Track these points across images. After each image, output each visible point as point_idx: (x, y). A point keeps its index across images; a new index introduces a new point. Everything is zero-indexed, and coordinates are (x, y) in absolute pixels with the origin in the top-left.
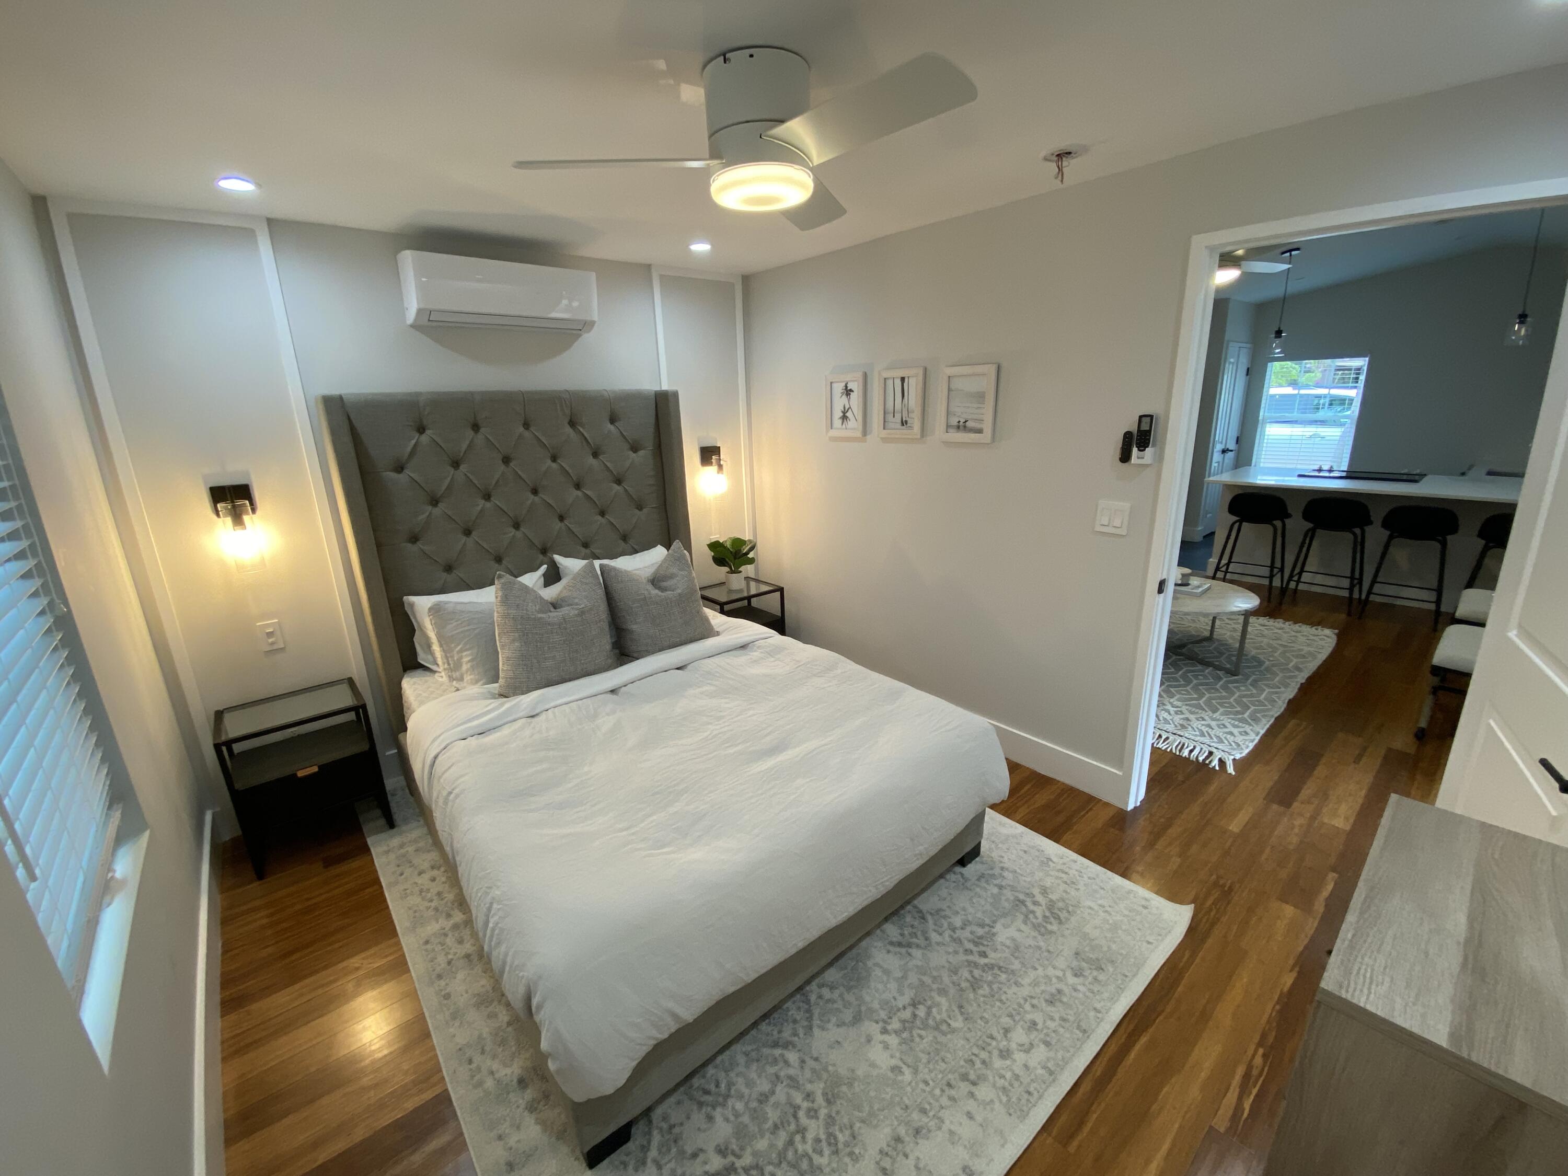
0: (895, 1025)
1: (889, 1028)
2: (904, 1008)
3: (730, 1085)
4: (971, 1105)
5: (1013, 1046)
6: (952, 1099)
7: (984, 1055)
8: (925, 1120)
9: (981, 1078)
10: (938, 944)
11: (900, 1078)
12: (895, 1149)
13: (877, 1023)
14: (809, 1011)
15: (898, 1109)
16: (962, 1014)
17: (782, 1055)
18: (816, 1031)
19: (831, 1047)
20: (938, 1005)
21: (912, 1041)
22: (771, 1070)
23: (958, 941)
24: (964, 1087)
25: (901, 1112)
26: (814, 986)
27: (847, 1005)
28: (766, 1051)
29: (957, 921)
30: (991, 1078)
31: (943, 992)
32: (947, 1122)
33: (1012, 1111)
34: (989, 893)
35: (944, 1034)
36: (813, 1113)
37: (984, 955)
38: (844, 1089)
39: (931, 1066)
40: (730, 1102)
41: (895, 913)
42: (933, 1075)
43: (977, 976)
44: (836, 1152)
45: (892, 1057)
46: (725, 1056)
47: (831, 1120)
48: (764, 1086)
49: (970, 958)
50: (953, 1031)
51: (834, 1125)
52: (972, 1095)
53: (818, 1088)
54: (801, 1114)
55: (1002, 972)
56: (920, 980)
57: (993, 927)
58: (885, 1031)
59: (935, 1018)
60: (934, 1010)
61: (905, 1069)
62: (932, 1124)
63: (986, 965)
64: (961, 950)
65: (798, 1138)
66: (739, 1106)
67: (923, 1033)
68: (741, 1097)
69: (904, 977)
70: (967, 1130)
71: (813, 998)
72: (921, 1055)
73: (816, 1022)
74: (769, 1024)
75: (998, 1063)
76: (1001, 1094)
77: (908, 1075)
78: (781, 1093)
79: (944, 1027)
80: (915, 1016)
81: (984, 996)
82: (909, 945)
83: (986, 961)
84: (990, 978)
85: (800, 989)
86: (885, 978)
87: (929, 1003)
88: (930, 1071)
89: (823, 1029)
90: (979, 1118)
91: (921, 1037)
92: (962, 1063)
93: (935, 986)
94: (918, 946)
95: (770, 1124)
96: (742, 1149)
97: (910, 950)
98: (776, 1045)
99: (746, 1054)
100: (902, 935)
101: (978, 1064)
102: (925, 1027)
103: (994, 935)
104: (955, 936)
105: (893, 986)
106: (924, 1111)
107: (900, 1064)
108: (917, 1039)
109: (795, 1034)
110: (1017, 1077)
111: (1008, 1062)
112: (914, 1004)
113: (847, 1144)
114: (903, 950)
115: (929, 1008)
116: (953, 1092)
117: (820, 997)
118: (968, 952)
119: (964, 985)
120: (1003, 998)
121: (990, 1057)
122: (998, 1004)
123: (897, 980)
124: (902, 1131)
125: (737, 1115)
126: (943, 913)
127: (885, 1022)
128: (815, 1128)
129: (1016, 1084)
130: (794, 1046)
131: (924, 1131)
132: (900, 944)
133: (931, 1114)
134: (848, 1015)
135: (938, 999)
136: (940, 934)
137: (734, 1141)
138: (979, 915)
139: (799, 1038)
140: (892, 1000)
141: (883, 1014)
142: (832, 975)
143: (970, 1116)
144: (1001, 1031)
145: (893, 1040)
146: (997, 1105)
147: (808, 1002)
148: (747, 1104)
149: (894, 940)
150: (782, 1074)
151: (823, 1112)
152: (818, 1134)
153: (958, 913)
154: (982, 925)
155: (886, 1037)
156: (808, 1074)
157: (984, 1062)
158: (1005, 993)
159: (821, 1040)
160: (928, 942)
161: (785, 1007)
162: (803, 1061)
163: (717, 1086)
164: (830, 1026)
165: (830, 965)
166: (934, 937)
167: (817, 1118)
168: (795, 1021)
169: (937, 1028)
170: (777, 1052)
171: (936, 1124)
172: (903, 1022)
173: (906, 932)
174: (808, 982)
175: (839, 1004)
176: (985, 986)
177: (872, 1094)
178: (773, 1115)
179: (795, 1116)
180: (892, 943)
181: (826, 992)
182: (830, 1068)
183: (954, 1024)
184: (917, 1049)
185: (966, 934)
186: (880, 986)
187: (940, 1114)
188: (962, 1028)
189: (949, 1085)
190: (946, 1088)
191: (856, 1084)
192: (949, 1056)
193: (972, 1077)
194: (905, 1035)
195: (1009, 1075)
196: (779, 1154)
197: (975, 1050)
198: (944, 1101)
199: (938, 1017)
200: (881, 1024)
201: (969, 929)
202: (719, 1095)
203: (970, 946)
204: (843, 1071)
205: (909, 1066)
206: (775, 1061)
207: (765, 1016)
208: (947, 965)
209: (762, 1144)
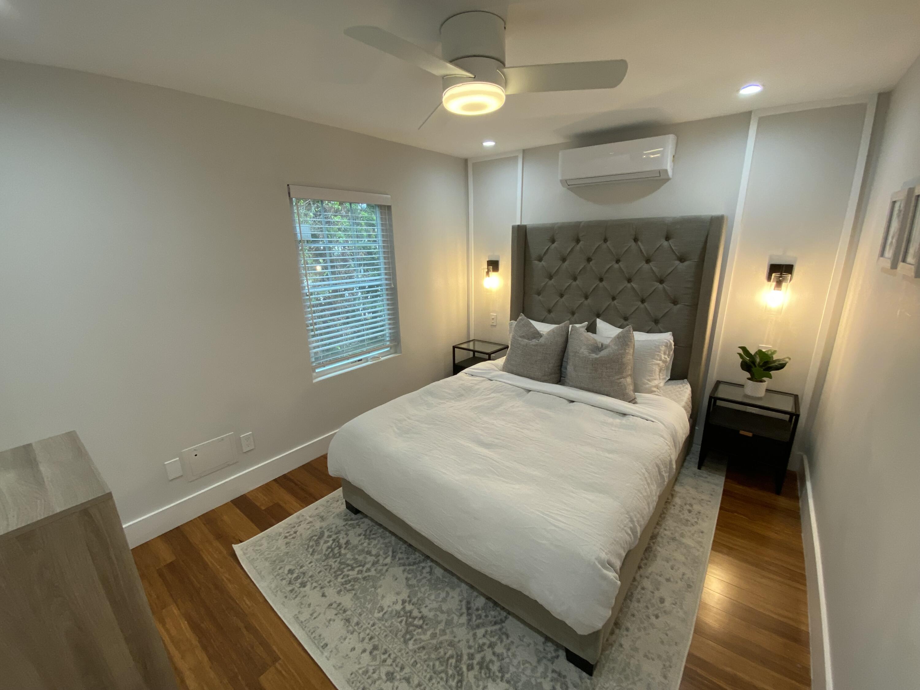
0: (409, 607)
1: (407, 604)
2: (420, 612)
3: (374, 539)
4: (358, 651)
5: (396, 683)
6: (363, 639)
7: (389, 661)
8: (353, 624)
9: (374, 658)
10: (475, 635)
11: (376, 611)
12: (341, 610)
13: (409, 597)
14: (414, 564)
15: (360, 611)
16: (419, 649)
17: (389, 556)
18: (402, 568)
19: (394, 576)
20: (424, 633)
21: (399, 617)
22: (381, 553)
23: (481, 648)
24: (369, 647)
25: (358, 612)
26: (429, 563)
27: (419, 581)
28: (391, 549)
29: (499, 649)
30: (374, 663)
31: (434, 636)
32: (351, 636)
33: (353, 676)
34: (542, 680)
35: (404, 636)
36: (360, 572)
37: (470, 668)
38: (371, 583)
39: (383, 628)
40: (367, 541)
41: (496, 604)
42: (378, 629)
43: (450, 661)
44: (342, 584)
45: (389, 606)
46: (388, 534)
47: (356, 580)
48: (374, 552)
49: (465, 657)
50: (406, 642)
51: (354, 581)
52: (364, 651)
53: (373, 573)
54: (361, 568)
55: (457, 683)
56: (441, 621)
57: (502, 680)
58: (404, 602)
59: (415, 630)
60: (420, 630)
61: (381, 614)
62: (351, 628)
63: (461, 669)
64: (472, 651)
65: (350, 568)
66: (365, 544)
67: (404, 622)
68: (369, 544)
69: (442, 612)
70: (346, 646)
71: (423, 565)
72: (389, 622)
73: (408, 568)
74: (406, 548)
75: (383, 670)
76: (363, 669)
77: (378, 615)
78: (370, 559)
79: (408, 636)
80: (415, 618)
81: (434, 665)
82: (469, 614)
83: (464, 668)
84: (450, 672)
85: (428, 557)
86: (440, 599)
87: (425, 627)
88: (380, 628)
89: (404, 571)
90: (351, 654)
91: (401, 622)
92: (385, 647)
93: (438, 631)
94: (469, 620)
95: (357, 556)
96: (348, 549)
97: (465, 615)
98: (393, 552)
99: (390, 542)
100: (477, 610)
101: (384, 657)
102: (408, 624)
103: (494, 680)
104: (485, 647)
105: (435, 605)
106: (357, 624)
107: (384, 612)
108: (399, 620)
109: (399, 559)
110: (374, 682)
111: (384, 677)
112: (422, 618)
113: (345, 588)
114: (464, 610)
115: (421, 627)
116: (367, 640)
117: (423, 568)
118: (471, 657)
119: (442, 651)
120: (434, 681)
121: (388, 665)
122: (428, 676)
123: (440, 607)
124: (349, 613)
125: (362, 544)
126: (504, 637)
127: (410, 601)
128: (353, 574)
129: (370, 681)
130: (393, 560)
131: (347, 624)
132: (468, 609)
133: (356, 628)
134: (413, 582)
135: (429, 633)
136: (484, 636)
137: (352, 546)
138: (512, 669)
139: (398, 561)
140: (424, 605)
141: (415, 600)
142: (439, 572)
143: (353, 649)
144: (407, 676)
145: (399, 607)
146: (357, 666)
147: (420, 562)
148: (366, 547)
149: (472, 605)
150: (380, 558)
151: (360, 576)
152: (351, 576)
153: (509, 649)
154: (501, 670)
155: (400, 602)
156: (380, 568)
157: (385, 661)
158: (438, 683)
159: (398, 571)
160: (475, 627)
161: (416, 553)
162: (386, 565)
163: (373, 534)
164: (406, 574)
165: (446, 570)
166: (480, 632)
167: (358, 574)
168: (408, 558)
169: (407, 632)
170: (390, 553)
171: (350, 630)
172: (411, 612)
173: (480, 612)
174: (432, 561)
175: (419, 577)
176: (443, 668)
177: (368, 597)
178: (360, 558)
179: (359, 566)
180: (468, 603)
181: (428, 569)
182: (382, 577)
183: (411, 642)
184: (393, 620)
185: (488, 654)
186: (433, 597)
187: (355, 633)
188: (408, 648)
189: (371, 639)
190: (369, 636)
191: (373, 589)
192: (390, 638)
193: (375, 652)
194: (402, 613)
195: (375, 676)
196: (344, 562)
197: (393, 656)
198: (362, 635)
199: (415, 633)
200: (408, 599)
201: (495, 659)
202: (370, 535)
203: (478, 657)
204: (379, 583)
205: (383, 616)
206: (385, 553)
207: (410, 546)
208: (456, 640)
209: (349, 556)
